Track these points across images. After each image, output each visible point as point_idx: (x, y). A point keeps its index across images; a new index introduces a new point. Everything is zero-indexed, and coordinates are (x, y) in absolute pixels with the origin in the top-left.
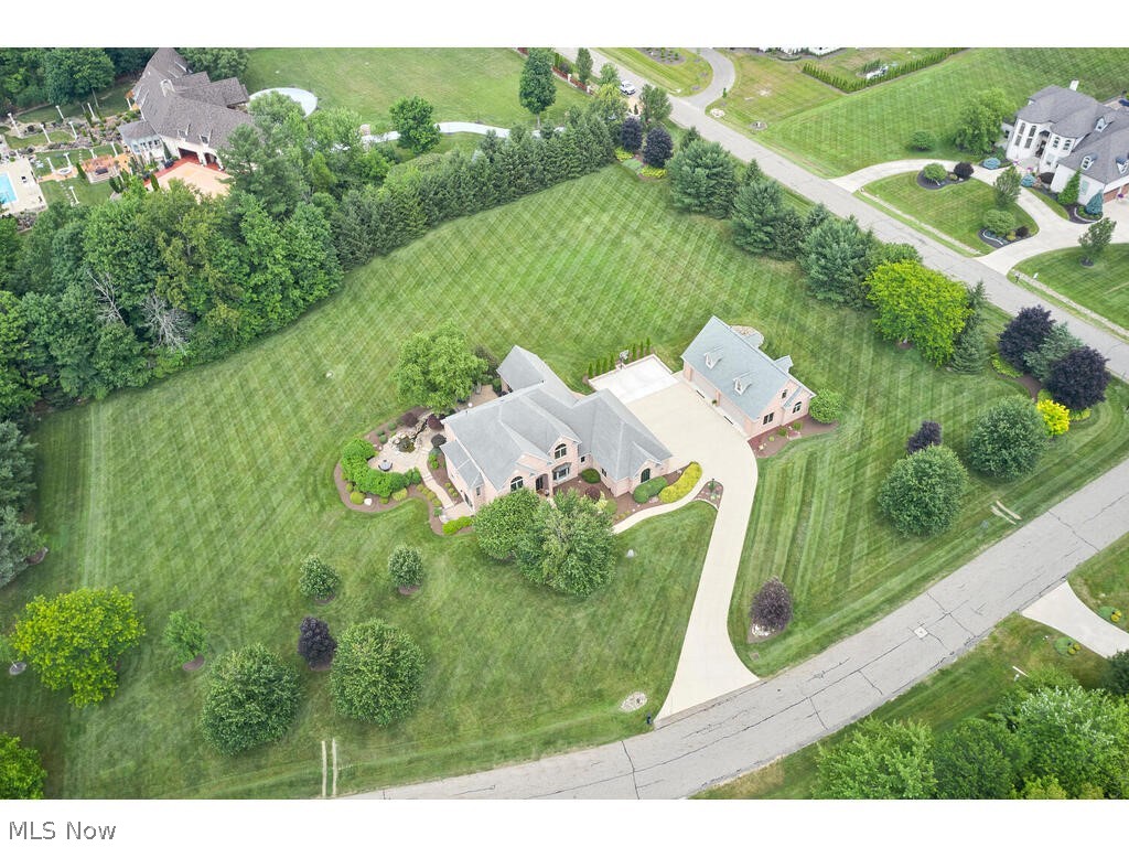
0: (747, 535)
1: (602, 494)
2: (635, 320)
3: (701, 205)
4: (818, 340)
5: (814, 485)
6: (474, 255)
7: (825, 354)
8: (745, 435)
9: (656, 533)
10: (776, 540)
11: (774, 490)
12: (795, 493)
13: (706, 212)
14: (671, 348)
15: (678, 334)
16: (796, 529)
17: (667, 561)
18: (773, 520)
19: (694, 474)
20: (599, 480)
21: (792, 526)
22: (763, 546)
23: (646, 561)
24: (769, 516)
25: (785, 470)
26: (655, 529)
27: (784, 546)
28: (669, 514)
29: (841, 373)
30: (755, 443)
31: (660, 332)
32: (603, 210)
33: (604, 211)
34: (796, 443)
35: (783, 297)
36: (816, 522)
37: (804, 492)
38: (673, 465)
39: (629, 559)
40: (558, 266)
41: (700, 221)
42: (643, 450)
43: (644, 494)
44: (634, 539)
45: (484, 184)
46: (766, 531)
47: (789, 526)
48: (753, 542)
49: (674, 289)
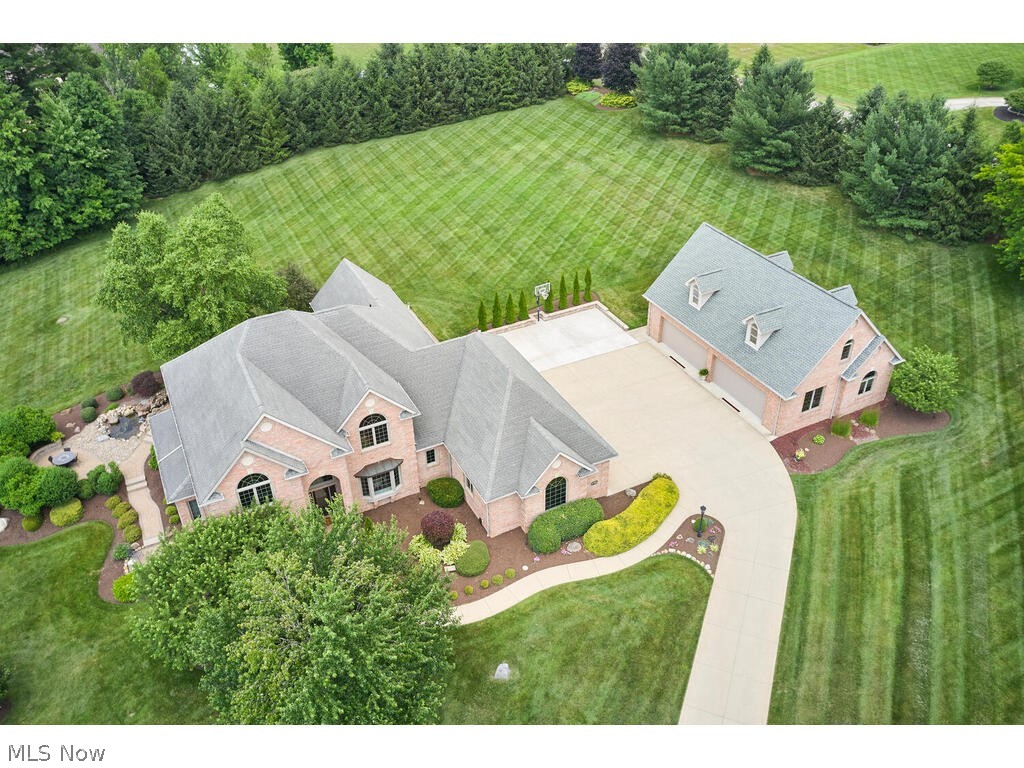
0: (783, 640)
1: (460, 528)
2: (571, 256)
3: (683, 122)
4: (886, 286)
5: (928, 534)
6: (346, 184)
7: (903, 306)
8: (765, 431)
9: (568, 624)
10: (859, 657)
11: (836, 539)
12: (886, 546)
13: (690, 135)
14: (628, 294)
15: (641, 274)
16: (902, 633)
17: (589, 695)
18: (843, 608)
19: (661, 497)
20: (462, 501)
21: (894, 624)
22: (826, 670)
23: (538, 694)
24: (833, 597)
25: (855, 500)
26: (567, 615)
27: (879, 672)
28: (603, 582)
29: (938, 335)
30: (785, 446)
31: (611, 272)
32: (542, 137)
33: (543, 139)
34: (867, 451)
35: (817, 229)
36: (949, 618)
37: (907, 548)
38: (620, 478)
39: (497, 686)
40: (464, 193)
41: (680, 146)
42: (549, 436)
43: (551, 532)
44: (516, 636)
45: (377, 99)
46: (830, 633)
47: (884, 623)
48: (800, 660)
49: (639, 218)
